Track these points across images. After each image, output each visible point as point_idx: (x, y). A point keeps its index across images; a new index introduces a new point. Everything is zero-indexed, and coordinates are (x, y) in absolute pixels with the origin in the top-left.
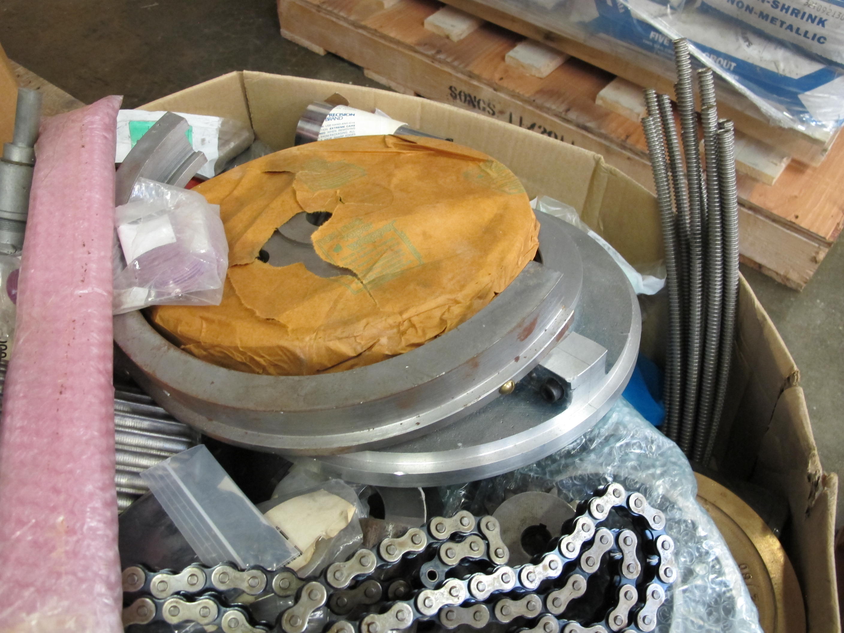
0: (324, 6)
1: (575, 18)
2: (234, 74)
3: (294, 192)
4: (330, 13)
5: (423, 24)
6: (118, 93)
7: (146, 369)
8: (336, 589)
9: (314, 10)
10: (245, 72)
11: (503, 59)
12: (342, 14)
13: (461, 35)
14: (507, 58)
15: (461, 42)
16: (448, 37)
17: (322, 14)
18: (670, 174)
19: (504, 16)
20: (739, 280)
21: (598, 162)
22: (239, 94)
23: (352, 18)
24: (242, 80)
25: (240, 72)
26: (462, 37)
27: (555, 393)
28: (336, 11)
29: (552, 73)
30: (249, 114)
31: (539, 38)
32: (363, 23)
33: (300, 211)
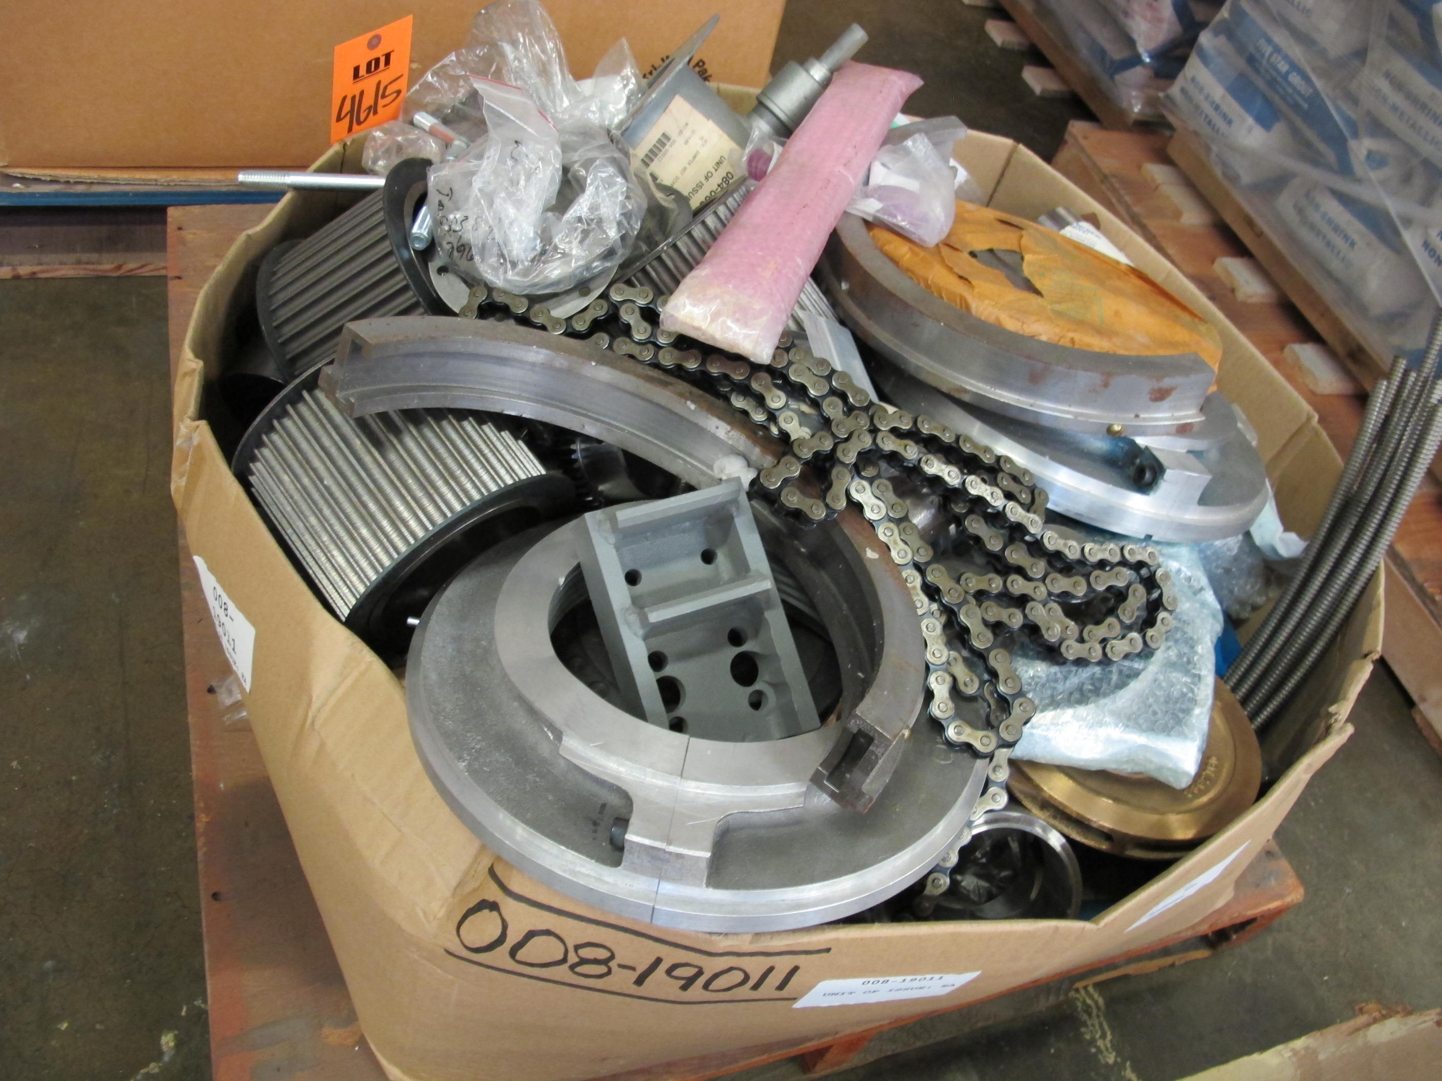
0: (1113, 180)
1: (1396, 340)
2: (1009, 142)
3: (1021, 237)
4: (1114, 191)
5: (1213, 262)
6: (923, 77)
7: (850, 250)
8: (918, 429)
9: (1097, 178)
10: (1021, 147)
11: (1282, 348)
12: (1128, 199)
13: (1251, 297)
14: (1287, 350)
15: (1244, 304)
16: (1233, 290)
17: (1103, 187)
18: (1375, 446)
19: (1316, 301)
20: (1377, 568)
21: (1309, 419)
22: (1000, 164)
23: (1137, 209)
24: (1013, 152)
25: (1015, 144)
26: (1250, 301)
27: (1148, 476)
28: (1122, 192)
29: (1329, 395)
30: (995, 190)
31: (1340, 349)
32: (1145, 221)
33: (1018, 250)
